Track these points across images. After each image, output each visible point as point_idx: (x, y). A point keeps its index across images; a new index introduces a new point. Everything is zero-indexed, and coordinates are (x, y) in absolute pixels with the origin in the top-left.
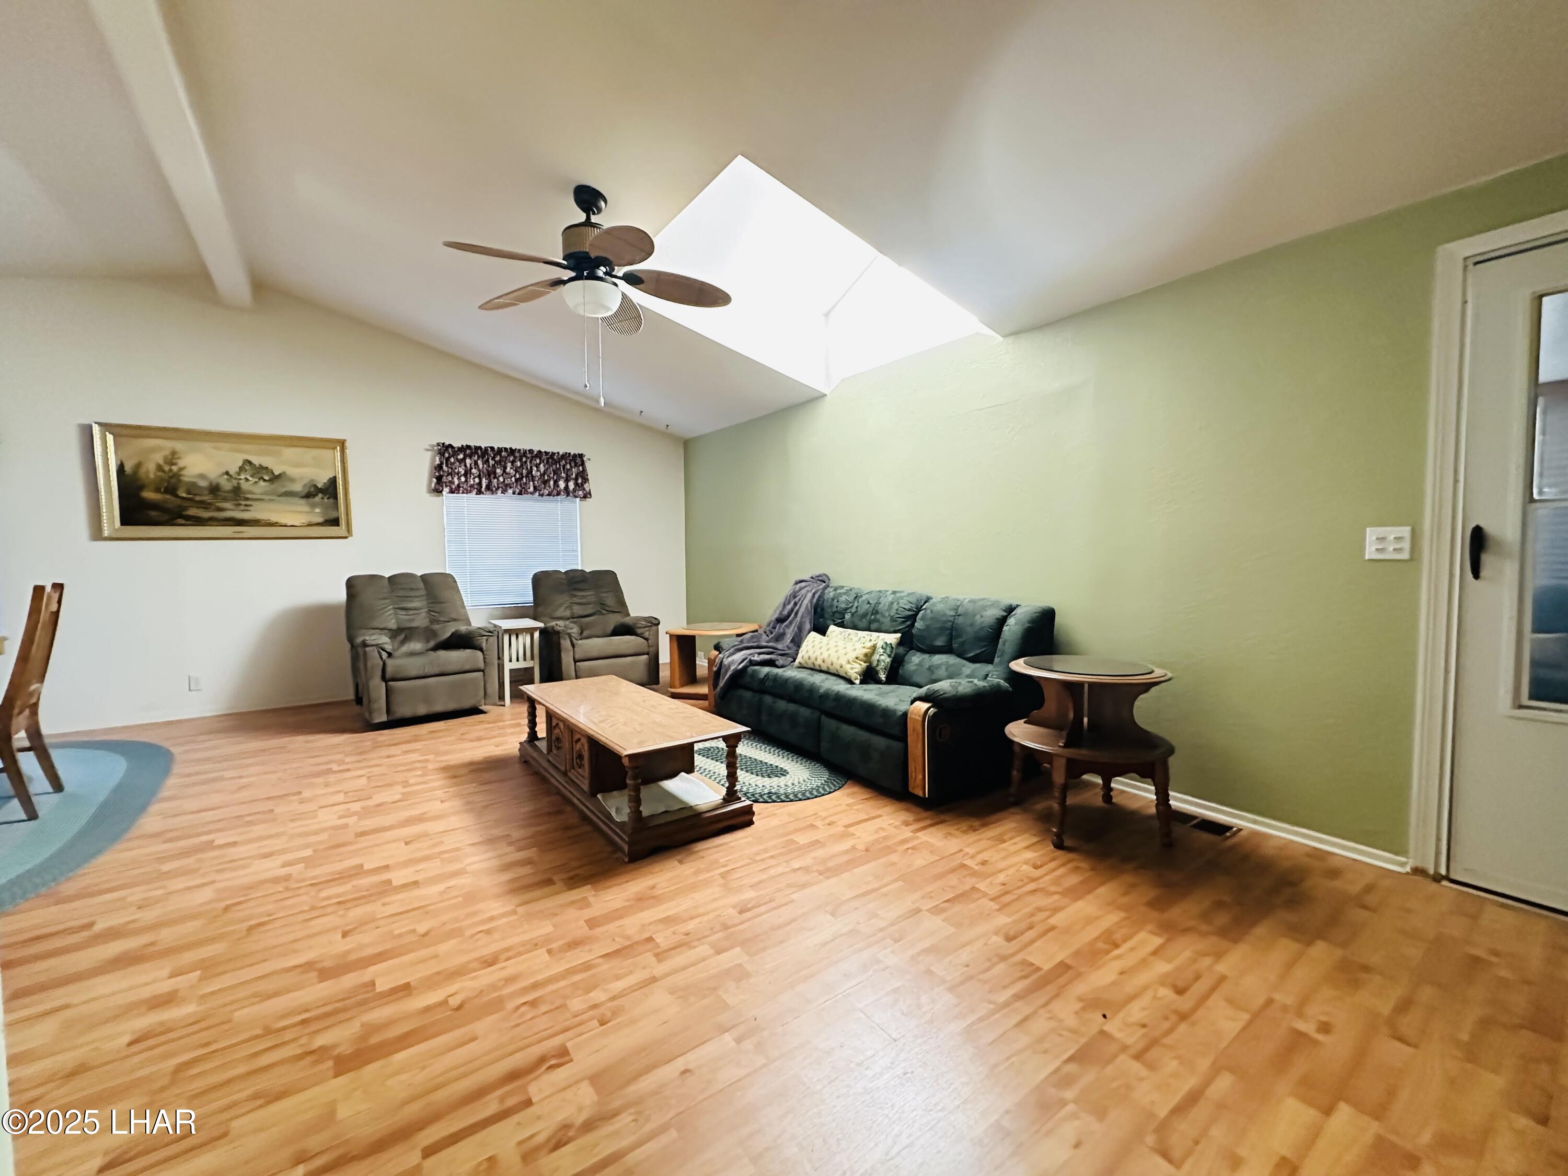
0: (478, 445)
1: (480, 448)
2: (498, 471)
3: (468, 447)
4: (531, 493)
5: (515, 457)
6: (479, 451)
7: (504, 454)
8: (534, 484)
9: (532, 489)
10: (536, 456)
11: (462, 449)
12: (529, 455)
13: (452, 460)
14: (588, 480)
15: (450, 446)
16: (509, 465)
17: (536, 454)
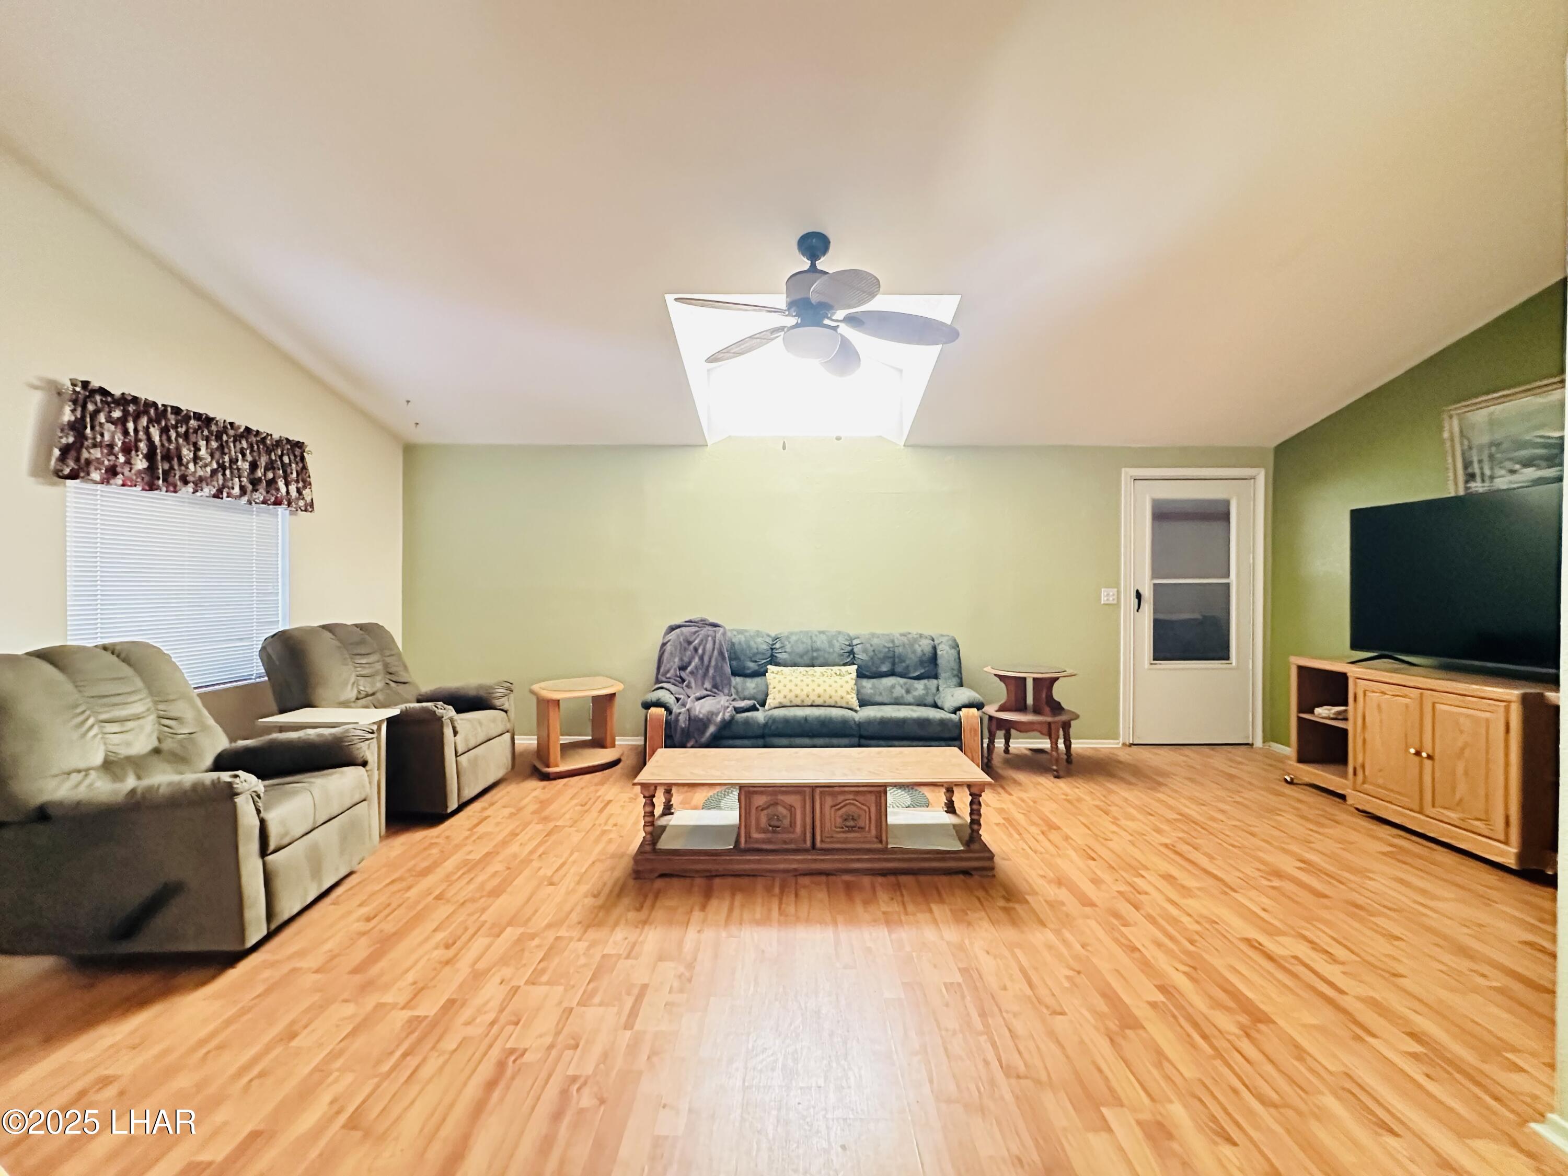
0: (151, 399)
1: (155, 404)
2: (187, 453)
3: (135, 400)
4: (236, 497)
5: (211, 432)
6: (152, 411)
7: (193, 423)
8: (240, 481)
9: (237, 491)
10: (242, 436)
11: (124, 401)
12: (231, 432)
13: (102, 418)
14: (310, 484)
15: (103, 392)
16: (203, 444)
17: (242, 433)
